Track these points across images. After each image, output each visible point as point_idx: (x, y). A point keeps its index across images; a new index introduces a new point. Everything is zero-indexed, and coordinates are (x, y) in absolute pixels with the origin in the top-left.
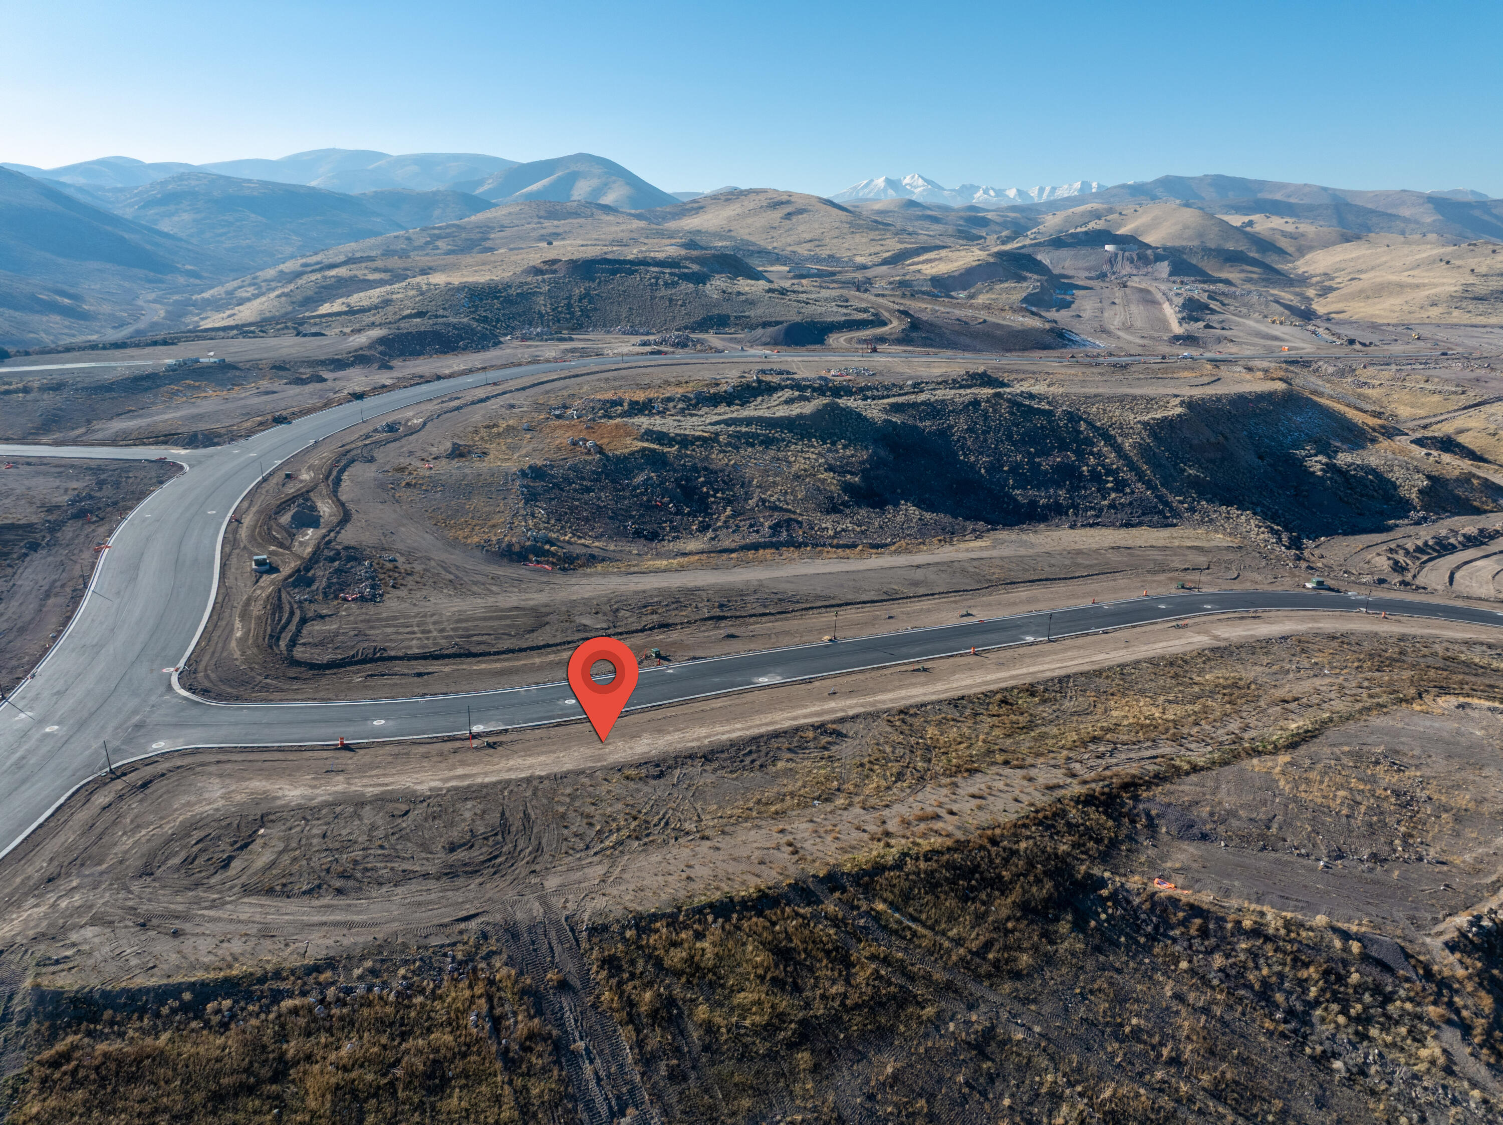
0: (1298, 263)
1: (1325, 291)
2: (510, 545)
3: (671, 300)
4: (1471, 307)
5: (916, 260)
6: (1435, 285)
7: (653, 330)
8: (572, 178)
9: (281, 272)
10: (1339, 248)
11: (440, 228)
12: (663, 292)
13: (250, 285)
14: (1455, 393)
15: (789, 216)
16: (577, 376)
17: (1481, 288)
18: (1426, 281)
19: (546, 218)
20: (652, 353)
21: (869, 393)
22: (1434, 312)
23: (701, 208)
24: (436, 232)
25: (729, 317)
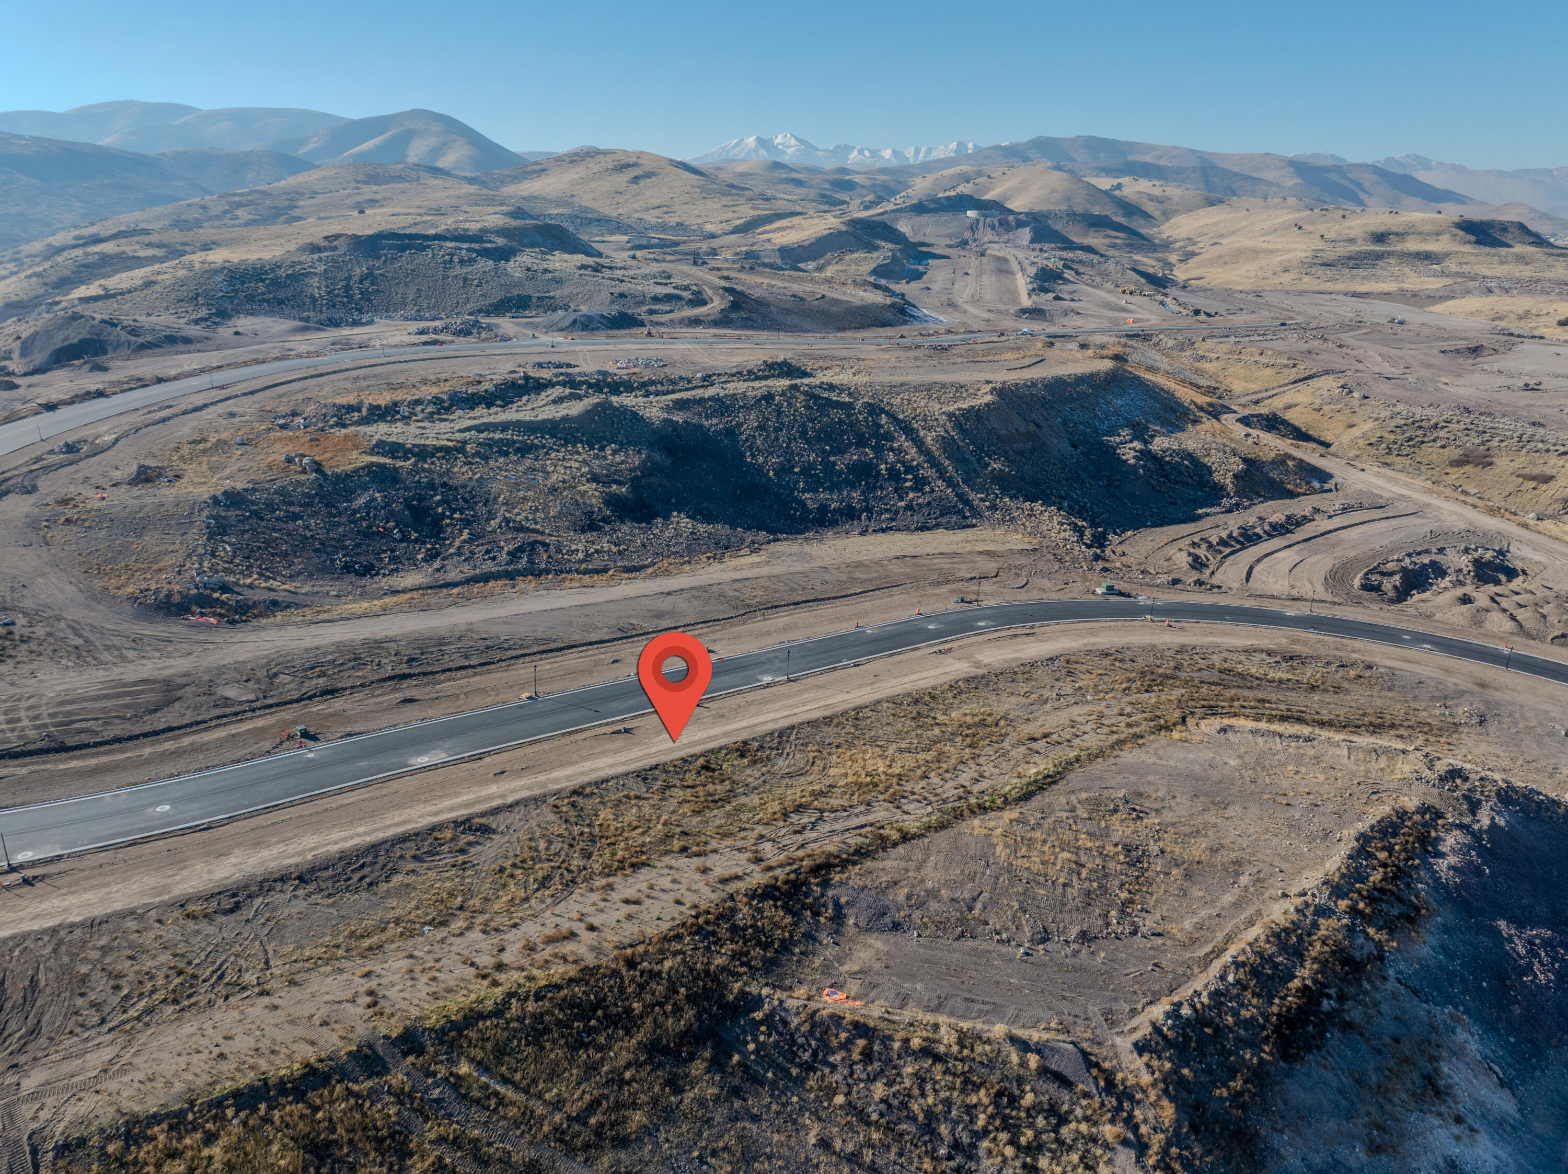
0: (1163, 228)
1: (1188, 256)
2: (169, 595)
3: (465, 280)
4: (1320, 274)
5: (768, 228)
6: (1288, 251)
7: (443, 315)
8: (407, 137)
9: (49, 245)
10: (1202, 212)
11: (241, 195)
12: (458, 270)
13: (10, 261)
14: (1287, 366)
15: (636, 180)
16: (321, 375)
17: (1330, 256)
18: (1280, 247)
19: (365, 183)
20: (425, 343)
21: (652, 389)
22: (1287, 278)
23: (544, 170)
24: (237, 199)
25: (530, 298)
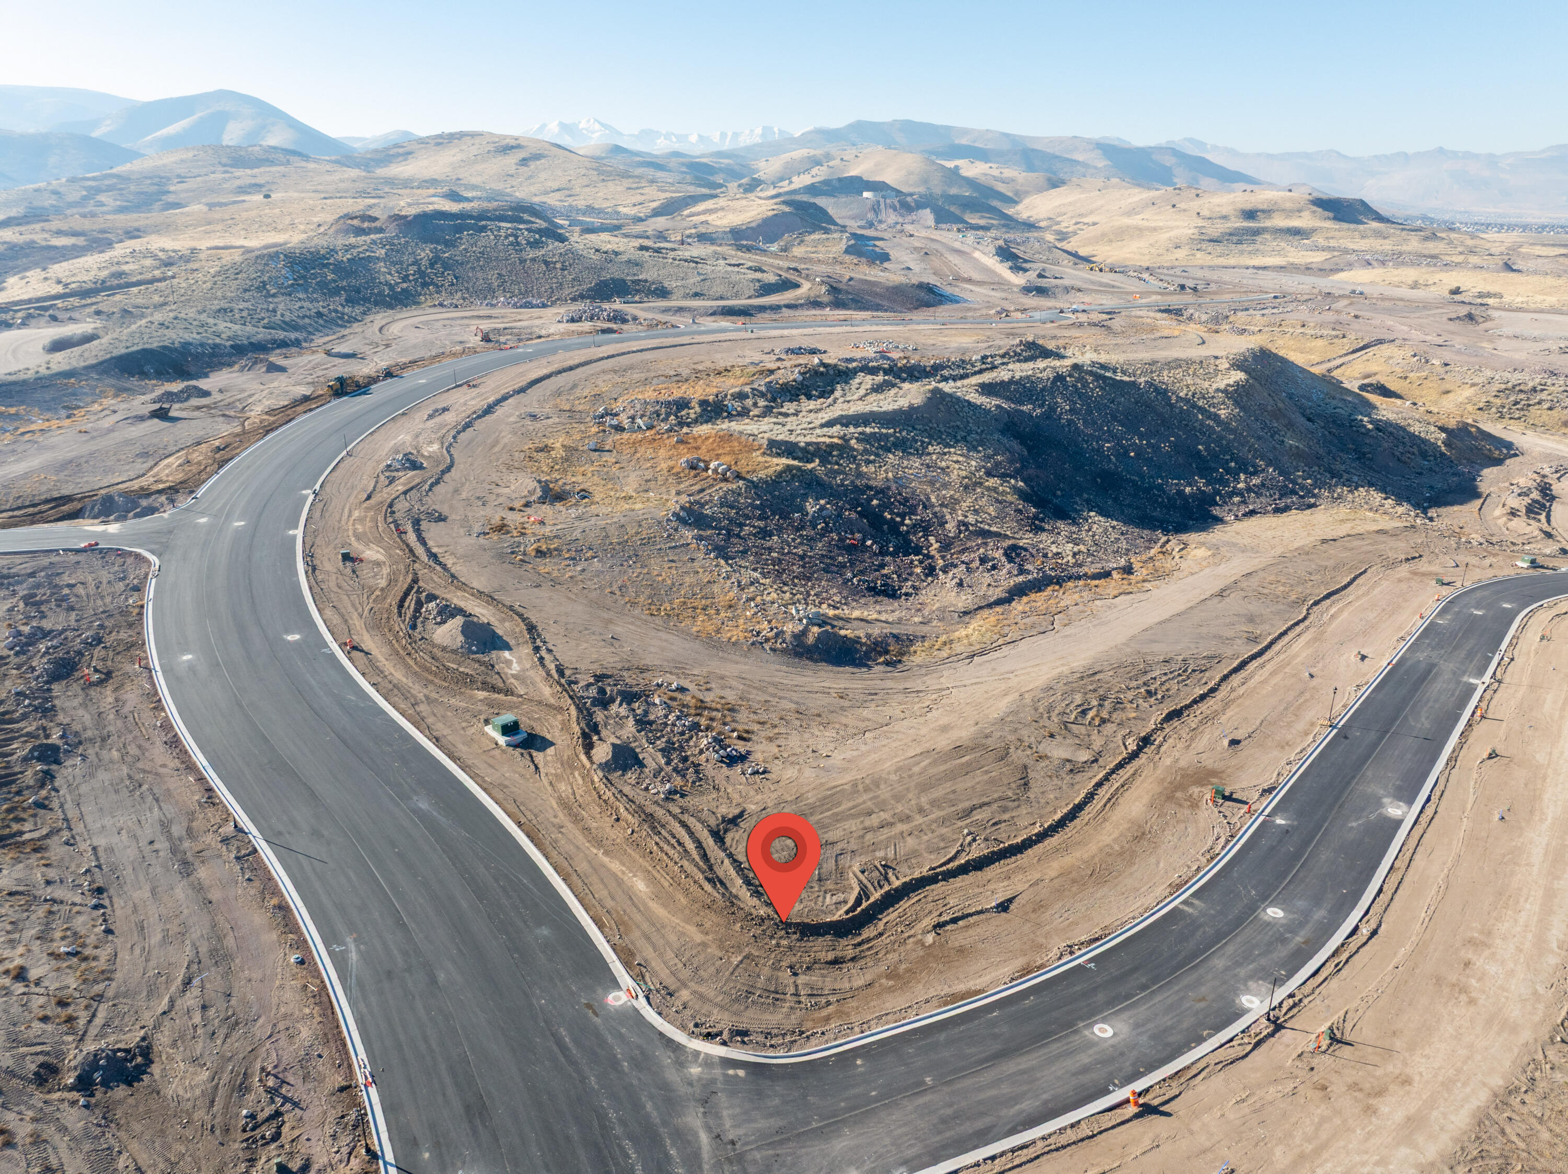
0: (1020, 208)
2: (798, 637)
5: (694, 210)
10: (1051, 193)
11: (94, 179)
14: (1337, 336)
18: (1161, 224)
23: (409, 153)
24: (91, 183)
